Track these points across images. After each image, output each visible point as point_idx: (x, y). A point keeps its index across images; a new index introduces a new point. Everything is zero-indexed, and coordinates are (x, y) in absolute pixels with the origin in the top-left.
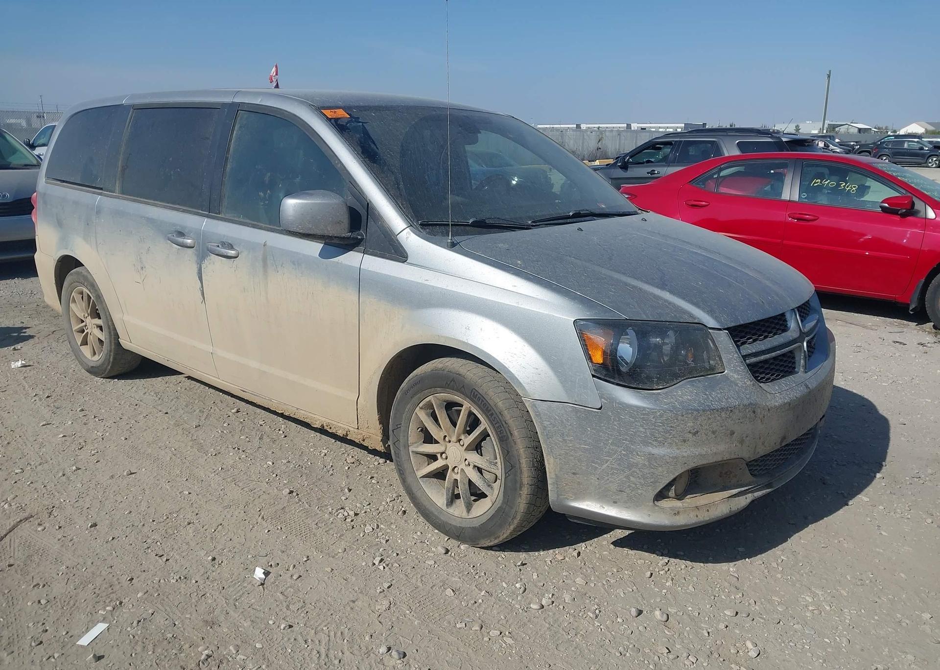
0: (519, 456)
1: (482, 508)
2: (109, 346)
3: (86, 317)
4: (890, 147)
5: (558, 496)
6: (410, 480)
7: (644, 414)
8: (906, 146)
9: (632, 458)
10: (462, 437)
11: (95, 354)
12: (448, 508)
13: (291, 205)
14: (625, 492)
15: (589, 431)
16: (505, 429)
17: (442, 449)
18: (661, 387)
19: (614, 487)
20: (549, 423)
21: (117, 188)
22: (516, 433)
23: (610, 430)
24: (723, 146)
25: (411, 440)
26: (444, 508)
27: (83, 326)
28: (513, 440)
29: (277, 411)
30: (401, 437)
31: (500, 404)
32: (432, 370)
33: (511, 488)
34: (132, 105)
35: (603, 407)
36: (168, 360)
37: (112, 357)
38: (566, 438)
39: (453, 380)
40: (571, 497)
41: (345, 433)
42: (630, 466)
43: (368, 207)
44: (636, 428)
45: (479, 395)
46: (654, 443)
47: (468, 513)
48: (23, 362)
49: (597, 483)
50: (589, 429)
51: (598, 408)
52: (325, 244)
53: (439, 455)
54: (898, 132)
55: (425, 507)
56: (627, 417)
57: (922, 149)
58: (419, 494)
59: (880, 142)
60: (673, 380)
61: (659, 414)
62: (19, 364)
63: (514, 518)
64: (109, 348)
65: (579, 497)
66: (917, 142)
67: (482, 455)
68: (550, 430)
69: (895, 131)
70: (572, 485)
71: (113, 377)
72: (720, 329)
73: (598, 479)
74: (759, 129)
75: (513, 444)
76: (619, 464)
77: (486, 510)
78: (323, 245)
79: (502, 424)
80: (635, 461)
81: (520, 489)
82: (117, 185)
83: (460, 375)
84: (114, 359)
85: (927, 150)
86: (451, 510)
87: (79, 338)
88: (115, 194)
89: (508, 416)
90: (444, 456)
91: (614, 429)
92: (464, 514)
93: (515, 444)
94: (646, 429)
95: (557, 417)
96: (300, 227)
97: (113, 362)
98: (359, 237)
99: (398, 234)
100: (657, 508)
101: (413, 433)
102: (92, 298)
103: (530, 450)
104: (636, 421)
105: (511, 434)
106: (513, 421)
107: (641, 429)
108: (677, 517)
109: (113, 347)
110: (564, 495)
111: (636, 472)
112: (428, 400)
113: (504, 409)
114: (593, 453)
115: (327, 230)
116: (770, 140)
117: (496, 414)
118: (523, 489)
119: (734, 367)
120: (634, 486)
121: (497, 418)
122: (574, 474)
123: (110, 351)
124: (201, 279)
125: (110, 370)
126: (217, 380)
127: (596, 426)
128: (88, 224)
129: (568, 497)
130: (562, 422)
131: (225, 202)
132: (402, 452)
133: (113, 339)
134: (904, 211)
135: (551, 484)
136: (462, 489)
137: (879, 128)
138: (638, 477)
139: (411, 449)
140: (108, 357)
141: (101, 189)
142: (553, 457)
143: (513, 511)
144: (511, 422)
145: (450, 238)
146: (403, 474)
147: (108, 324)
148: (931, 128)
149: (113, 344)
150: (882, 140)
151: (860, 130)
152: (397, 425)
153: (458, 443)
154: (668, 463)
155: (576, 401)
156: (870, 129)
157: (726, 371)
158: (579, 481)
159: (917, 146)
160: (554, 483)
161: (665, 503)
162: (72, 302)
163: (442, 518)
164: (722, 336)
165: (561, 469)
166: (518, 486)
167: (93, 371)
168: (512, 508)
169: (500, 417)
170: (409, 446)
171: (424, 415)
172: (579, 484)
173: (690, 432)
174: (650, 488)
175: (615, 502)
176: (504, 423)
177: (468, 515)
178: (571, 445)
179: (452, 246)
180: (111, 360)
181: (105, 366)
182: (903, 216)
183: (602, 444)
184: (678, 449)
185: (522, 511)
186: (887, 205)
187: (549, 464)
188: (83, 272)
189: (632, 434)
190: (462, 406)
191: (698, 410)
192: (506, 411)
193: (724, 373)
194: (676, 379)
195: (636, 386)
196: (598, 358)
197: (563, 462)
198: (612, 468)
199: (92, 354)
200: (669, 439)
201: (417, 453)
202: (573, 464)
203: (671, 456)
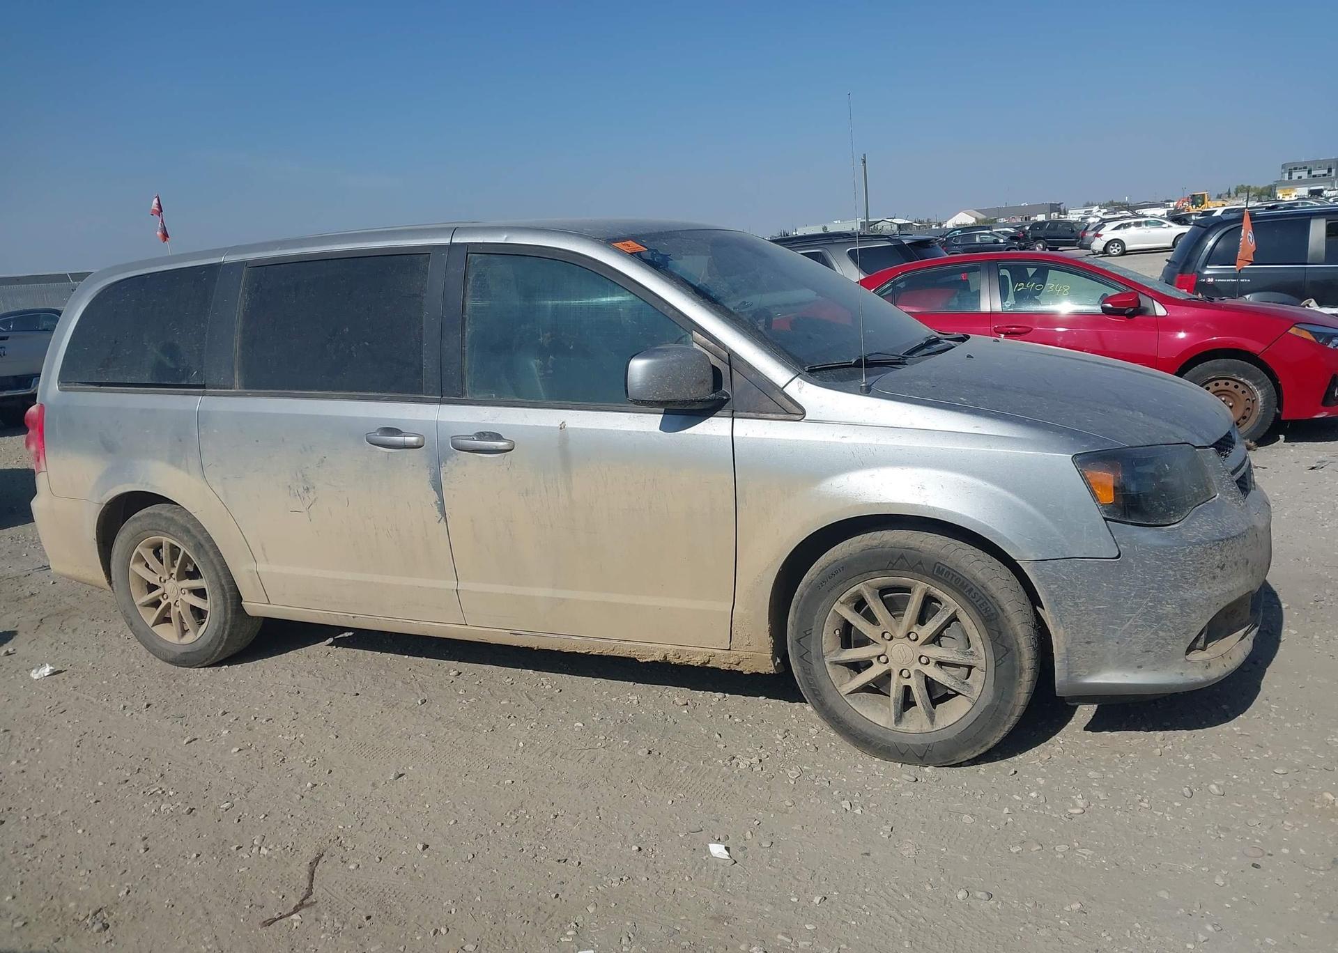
0: (1016, 635)
1: (953, 714)
2: (222, 615)
3: (165, 581)
4: (960, 243)
5: (1069, 674)
6: (830, 701)
7: (1172, 554)
8: (978, 240)
9: (1161, 609)
10: (915, 629)
11: (184, 632)
12: (897, 726)
13: (638, 366)
14: (1152, 652)
15: (1104, 586)
16: (992, 605)
17: (879, 651)
18: (1178, 520)
19: (1137, 649)
20: (1056, 586)
21: (237, 380)
22: (1008, 608)
23: (1131, 580)
24: (830, 256)
25: (826, 648)
26: (891, 725)
27: (158, 596)
28: (1006, 617)
29: (578, 652)
30: (812, 647)
31: (979, 575)
32: (862, 551)
33: (1004, 676)
34: (244, 262)
35: (1121, 555)
36: (354, 617)
37: (226, 632)
38: (1077, 601)
39: (902, 557)
40: (1085, 672)
41: (706, 659)
42: (1159, 619)
43: (732, 358)
44: (1164, 572)
45: (946, 569)
46: (1185, 586)
47: (932, 724)
48: (51, 668)
49: (1116, 648)
50: (1105, 584)
51: (1115, 556)
52: (664, 414)
53: (875, 661)
54: (944, 225)
55: (860, 730)
56: (1153, 561)
57: (996, 242)
58: (847, 717)
59: (947, 239)
60: (1185, 510)
61: (1188, 550)
62: (47, 670)
63: (1012, 714)
64: (222, 620)
65: (1094, 669)
66: (990, 234)
67: (941, 646)
68: (1058, 595)
69: (940, 225)
70: (1085, 658)
71: (219, 664)
72: (1205, 447)
73: (1118, 643)
74: (849, 233)
75: (1006, 622)
76: (1145, 620)
77: (963, 715)
78: (662, 416)
79: (988, 600)
80: (1165, 612)
81: (1020, 677)
82: (236, 376)
83: (911, 549)
84: (230, 634)
85: (1004, 243)
86: (902, 727)
87: (151, 616)
88: (233, 391)
89: (994, 589)
90: (883, 659)
91: (1137, 579)
92: (927, 727)
93: (1009, 621)
94: (1175, 571)
95: (1065, 577)
96: (657, 393)
97: (227, 639)
98: (725, 398)
99: (784, 387)
100: (1189, 663)
101: (829, 637)
102: (183, 549)
103: (1025, 625)
104: (1164, 564)
105: (1002, 610)
106: (1001, 593)
107: (1170, 572)
108: (1209, 670)
109: (229, 616)
110: (1076, 672)
111: (1166, 625)
112: (855, 590)
113: (987, 581)
114: (1111, 612)
115: (690, 393)
116: (889, 244)
117: (977, 588)
118: (1023, 675)
119: (1226, 488)
120: (1163, 642)
121: (978, 592)
122: (1088, 643)
123: (225, 623)
124: (438, 488)
125: (221, 652)
126: (465, 627)
127: (1114, 579)
128: (180, 441)
129: (1081, 674)
130: (1071, 581)
131: (468, 381)
132: (815, 667)
133: (229, 605)
134: (1132, 310)
135: (1060, 662)
136: (919, 694)
137: (920, 222)
138: (1169, 630)
139: (827, 660)
140: (221, 633)
141: (203, 386)
142: (1064, 627)
143: (1011, 706)
144: (998, 595)
145: (864, 381)
146: (820, 695)
147: (221, 582)
148: (981, 216)
149: (229, 612)
150: (947, 235)
151: (899, 226)
152: (805, 632)
153: (907, 638)
154: (1201, 606)
155: (1085, 554)
156: (911, 224)
157: (1218, 494)
158: (1093, 650)
159: (991, 239)
160: (1064, 659)
161: (1197, 656)
162: (134, 562)
163: (891, 740)
164: (1211, 453)
165: (1073, 639)
166: (1017, 672)
167: (187, 660)
168: (1009, 702)
169: (984, 592)
170: (824, 656)
171: (848, 611)
172: (1094, 653)
173: (1218, 567)
174: (1182, 640)
175: (1140, 667)
176: (990, 598)
177: (933, 728)
178: (1083, 608)
179: (868, 391)
180: (225, 636)
181: (213, 648)
182: (1130, 316)
183: (1123, 599)
184: (1209, 588)
185: (1022, 704)
186: (1109, 305)
187: (1057, 637)
188: (162, 512)
189: (1159, 581)
190: (908, 590)
191: (1222, 540)
192: (989, 583)
193: (1216, 497)
194: (1188, 509)
195: (1155, 523)
196: (1109, 498)
197: (1075, 632)
198: (1136, 627)
199: (180, 634)
200: (1200, 579)
201: (836, 663)
202: (1087, 631)
203: (1205, 597)
